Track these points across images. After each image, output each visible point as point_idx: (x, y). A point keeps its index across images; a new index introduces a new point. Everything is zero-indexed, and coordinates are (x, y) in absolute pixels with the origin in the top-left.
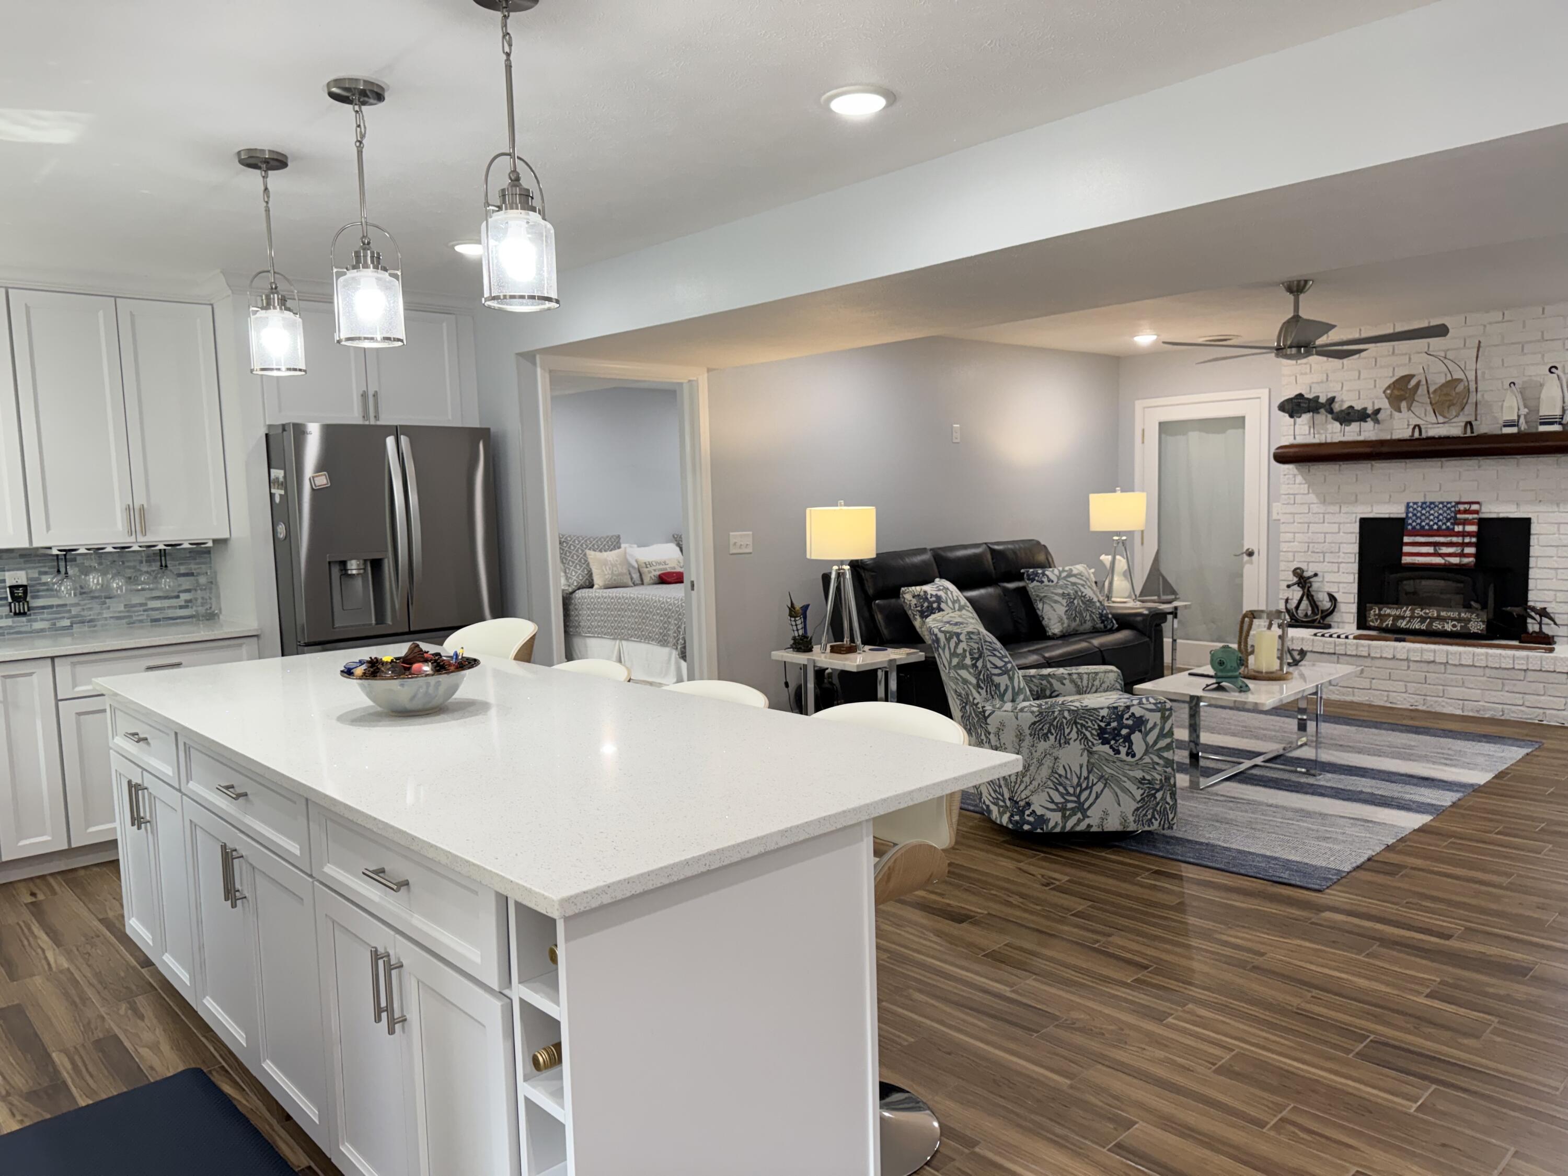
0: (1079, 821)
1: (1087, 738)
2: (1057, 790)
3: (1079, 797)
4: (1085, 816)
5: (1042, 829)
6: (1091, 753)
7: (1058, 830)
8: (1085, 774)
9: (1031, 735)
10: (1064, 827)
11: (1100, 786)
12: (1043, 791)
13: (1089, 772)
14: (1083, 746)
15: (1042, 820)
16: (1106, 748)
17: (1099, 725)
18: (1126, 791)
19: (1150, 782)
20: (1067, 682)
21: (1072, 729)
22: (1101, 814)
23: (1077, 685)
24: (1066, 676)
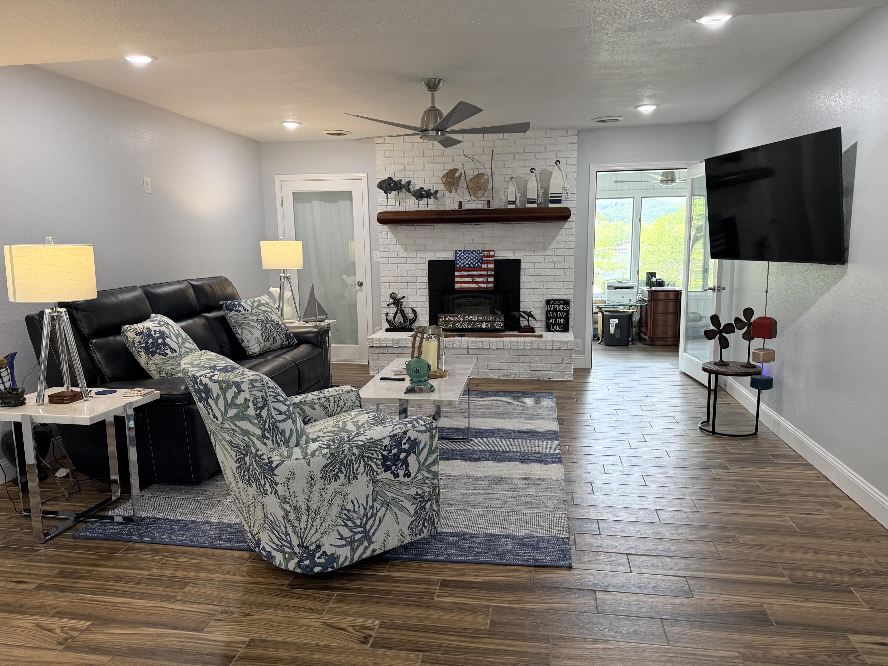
0: (366, 549)
1: (372, 469)
2: (346, 525)
3: (365, 527)
4: (370, 543)
5: (333, 567)
6: (375, 482)
7: (347, 563)
8: (370, 503)
9: (322, 478)
10: (353, 558)
11: (383, 510)
12: (333, 530)
13: (374, 501)
14: (369, 478)
15: (333, 558)
16: (388, 475)
17: (382, 455)
18: (403, 509)
19: (422, 496)
20: (317, 406)
21: (360, 463)
22: (383, 536)
23: (325, 408)
24: (316, 401)
